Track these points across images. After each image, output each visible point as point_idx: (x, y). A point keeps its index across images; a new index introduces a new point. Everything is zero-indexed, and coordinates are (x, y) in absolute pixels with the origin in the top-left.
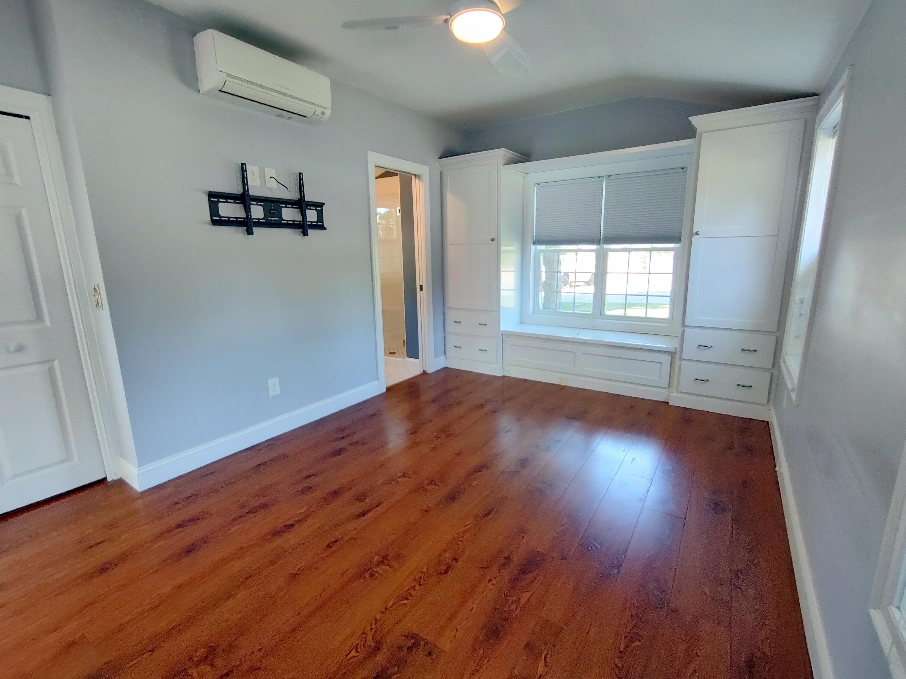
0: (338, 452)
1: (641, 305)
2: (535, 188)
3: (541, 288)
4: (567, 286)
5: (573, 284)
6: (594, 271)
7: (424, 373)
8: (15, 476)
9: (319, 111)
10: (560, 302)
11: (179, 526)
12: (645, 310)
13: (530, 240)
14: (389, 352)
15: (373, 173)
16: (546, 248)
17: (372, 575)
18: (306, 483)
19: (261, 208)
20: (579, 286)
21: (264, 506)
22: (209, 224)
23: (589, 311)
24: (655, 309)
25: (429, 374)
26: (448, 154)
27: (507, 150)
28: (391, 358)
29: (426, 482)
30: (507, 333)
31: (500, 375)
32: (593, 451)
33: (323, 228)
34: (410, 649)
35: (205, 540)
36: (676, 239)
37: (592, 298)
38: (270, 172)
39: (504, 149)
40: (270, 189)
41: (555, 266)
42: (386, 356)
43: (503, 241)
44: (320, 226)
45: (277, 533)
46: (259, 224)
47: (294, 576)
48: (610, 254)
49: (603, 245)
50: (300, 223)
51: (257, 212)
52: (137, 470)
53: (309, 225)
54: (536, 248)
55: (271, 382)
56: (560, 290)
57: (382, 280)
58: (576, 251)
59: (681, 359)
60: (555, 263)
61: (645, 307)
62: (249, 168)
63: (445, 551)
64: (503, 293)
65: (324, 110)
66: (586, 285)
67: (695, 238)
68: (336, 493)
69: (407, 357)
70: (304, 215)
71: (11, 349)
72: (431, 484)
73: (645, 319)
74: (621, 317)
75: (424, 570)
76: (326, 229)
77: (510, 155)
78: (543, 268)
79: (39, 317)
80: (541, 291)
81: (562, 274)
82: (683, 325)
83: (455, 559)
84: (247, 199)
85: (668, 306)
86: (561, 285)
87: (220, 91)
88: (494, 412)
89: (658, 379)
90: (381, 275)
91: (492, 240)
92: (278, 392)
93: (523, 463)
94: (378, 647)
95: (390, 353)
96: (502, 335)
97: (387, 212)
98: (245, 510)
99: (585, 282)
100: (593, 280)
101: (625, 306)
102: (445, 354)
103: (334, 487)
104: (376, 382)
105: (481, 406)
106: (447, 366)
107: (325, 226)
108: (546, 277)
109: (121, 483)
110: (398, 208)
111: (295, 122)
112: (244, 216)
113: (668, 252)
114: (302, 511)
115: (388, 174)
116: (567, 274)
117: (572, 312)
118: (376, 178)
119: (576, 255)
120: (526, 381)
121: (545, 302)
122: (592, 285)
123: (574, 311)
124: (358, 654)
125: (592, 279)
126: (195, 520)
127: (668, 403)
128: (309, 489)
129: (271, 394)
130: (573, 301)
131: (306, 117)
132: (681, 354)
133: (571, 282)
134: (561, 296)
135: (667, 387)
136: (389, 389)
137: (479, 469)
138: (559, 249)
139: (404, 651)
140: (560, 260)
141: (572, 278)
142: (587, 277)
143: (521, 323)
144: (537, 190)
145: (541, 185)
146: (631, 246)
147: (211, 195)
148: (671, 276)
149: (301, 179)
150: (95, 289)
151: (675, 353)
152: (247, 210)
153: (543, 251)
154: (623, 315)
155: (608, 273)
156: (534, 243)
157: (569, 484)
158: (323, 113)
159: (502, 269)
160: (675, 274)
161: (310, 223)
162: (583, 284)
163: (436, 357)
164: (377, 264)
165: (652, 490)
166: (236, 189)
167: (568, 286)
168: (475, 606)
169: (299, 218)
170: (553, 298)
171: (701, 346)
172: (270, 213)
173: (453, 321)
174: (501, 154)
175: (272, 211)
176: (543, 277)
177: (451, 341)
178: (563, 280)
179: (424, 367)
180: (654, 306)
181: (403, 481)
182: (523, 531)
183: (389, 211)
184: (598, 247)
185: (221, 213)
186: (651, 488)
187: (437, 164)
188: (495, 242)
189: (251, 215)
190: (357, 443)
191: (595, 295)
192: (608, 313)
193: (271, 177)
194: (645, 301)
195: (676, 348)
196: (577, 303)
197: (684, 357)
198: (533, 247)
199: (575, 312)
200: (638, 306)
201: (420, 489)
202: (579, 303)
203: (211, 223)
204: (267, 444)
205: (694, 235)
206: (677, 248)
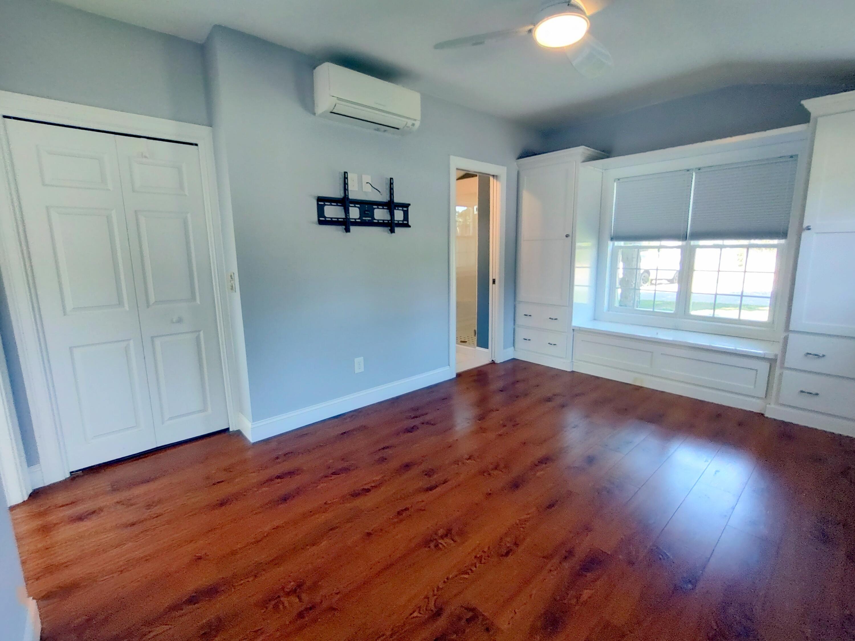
0: (411, 430)
1: (734, 306)
2: (615, 184)
3: (618, 285)
4: (647, 284)
5: (654, 282)
6: (678, 268)
7: (493, 363)
8: (171, 419)
9: (410, 122)
10: (639, 300)
11: (278, 477)
12: (738, 311)
13: (606, 235)
14: (460, 341)
15: (454, 175)
16: (624, 244)
17: (436, 546)
18: (380, 454)
19: (357, 210)
20: (661, 284)
21: (346, 470)
22: (317, 224)
23: (671, 310)
24: (750, 311)
25: (498, 364)
26: (526, 154)
27: (587, 148)
28: (462, 347)
29: (491, 467)
30: (578, 329)
31: (569, 370)
32: (669, 457)
33: (407, 226)
34: (469, 621)
35: (298, 492)
36: (782, 234)
37: (675, 297)
38: (367, 178)
39: (583, 147)
40: (366, 193)
41: (634, 263)
42: (458, 344)
43: (578, 235)
44: (405, 224)
45: (355, 495)
46: (355, 223)
47: (369, 534)
48: (698, 250)
49: (689, 241)
50: (388, 222)
51: (354, 213)
52: (252, 425)
53: (396, 223)
54: (613, 244)
55: (357, 360)
56: (639, 287)
57: (457, 274)
58: (659, 248)
59: (782, 367)
60: (635, 260)
61: (738, 308)
62: (350, 176)
63: (506, 534)
64: (576, 289)
65: (414, 122)
66: (669, 283)
67: (805, 235)
68: (407, 466)
69: (477, 346)
70: (392, 215)
71: (174, 320)
72: (496, 468)
73: (739, 322)
74: (709, 317)
75: (486, 549)
76: (410, 226)
77: (589, 153)
78: (621, 265)
79: (193, 297)
80: (618, 288)
81: (642, 271)
82: (787, 328)
83: (516, 544)
84: (347, 202)
85: (768, 308)
86: (640, 282)
87: (331, 112)
88: (563, 406)
89: (752, 387)
90: (457, 268)
91: (567, 236)
92: (362, 370)
93: (591, 460)
94: (438, 613)
95: (462, 342)
96: (573, 330)
97: (464, 211)
98: (331, 471)
99: (668, 280)
100: (677, 278)
101: (714, 306)
102: (514, 346)
103: (407, 460)
104: (447, 368)
105: (549, 400)
106: (515, 358)
107: (410, 224)
108: (624, 274)
109: (239, 433)
110: (476, 207)
111: (390, 134)
112: (344, 217)
113: (772, 249)
114: (377, 478)
115: (467, 175)
116: (647, 272)
117: (652, 310)
118: (457, 180)
119: (659, 251)
120: (597, 378)
121: (622, 300)
122: (676, 283)
123: (653, 309)
124: (419, 615)
125: (677, 276)
126: (291, 473)
127: (762, 414)
128: (383, 460)
129: (357, 371)
130: (653, 300)
131: (398, 129)
132: (783, 362)
133: (652, 280)
134: (640, 294)
135: (764, 397)
136: (459, 375)
137: (545, 460)
138: (639, 245)
139: (463, 622)
140: (640, 258)
141: (653, 276)
142: (671, 275)
143: (595, 319)
144: (617, 185)
145: (621, 180)
146: (723, 243)
147: (320, 199)
148: (773, 274)
149: (391, 184)
150: (231, 276)
151: (775, 360)
152: (347, 211)
153: (621, 247)
154: (711, 315)
155: (695, 270)
156: (612, 239)
157: (640, 488)
158: (413, 125)
159: (577, 264)
160: (778, 273)
161: (397, 222)
162: (666, 282)
163: (505, 348)
164: (454, 259)
165: (739, 507)
166: (338, 194)
167: (649, 283)
168: (534, 592)
169: (387, 217)
170: (631, 295)
171: (810, 354)
172: (365, 213)
173: (524, 314)
174: (581, 151)
175: (366, 212)
176: (620, 274)
177: (521, 334)
178: (642, 277)
179: (493, 357)
180: (750, 308)
181: (469, 463)
182: (588, 528)
183: (466, 210)
184: (684, 243)
185: (326, 215)
186: (738, 505)
187: (515, 164)
188: (570, 238)
189: (349, 216)
190: (428, 423)
191: (679, 293)
192: (693, 313)
193: (367, 183)
194: (739, 302)
195: (776, 355)
196: (658, 301)
197: (786, 365)
198: (610, 243)
199: (655, 310)
200: (731, 307)
201: (483, 472)
202: (661, 301)
203: (318, 222)
204: (352, 414)
205: (804, 230)
206: (782, 244)
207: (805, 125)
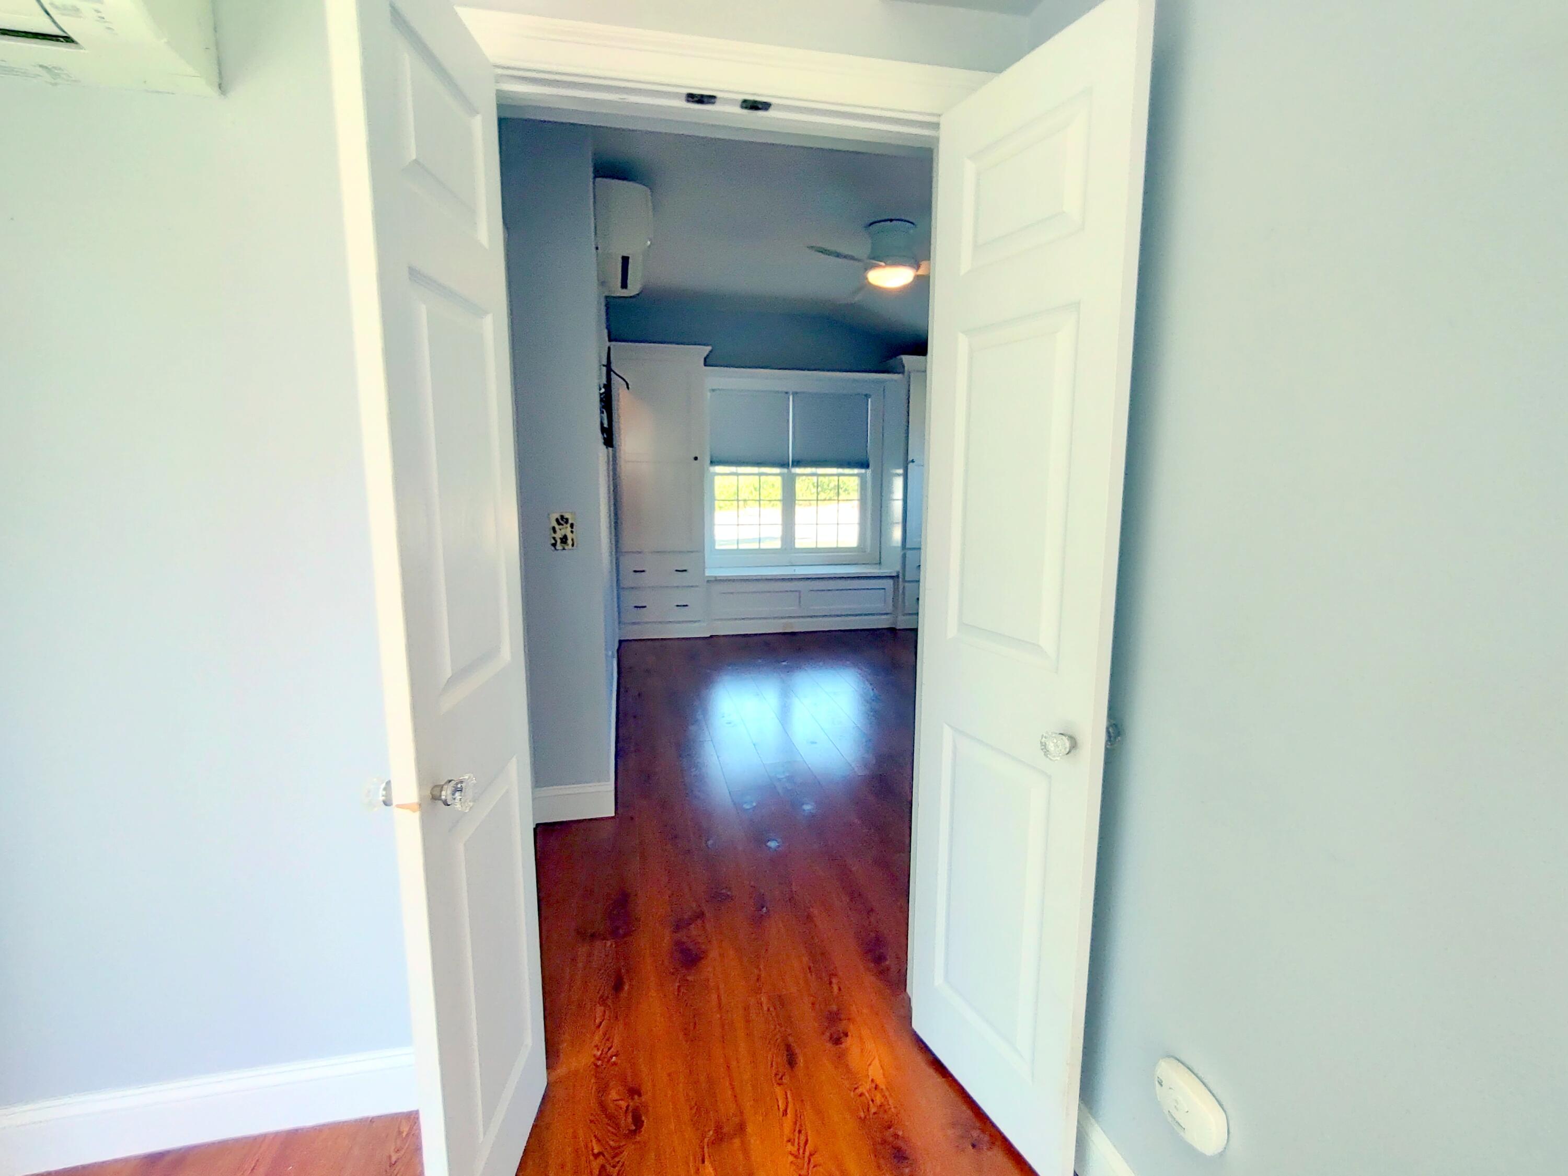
6: (781, 497)
23: (777, 545)
30: (713, 579)
36: (865, 465)
37: (780, 529)
39: (710, 347)
48: (798, 479)
49: (791, 469)
58: (760, 475)
59: (904, 581)
67: (911, 466)
82: (904, 548)
89: (883, 605)
91: (695, 459)
96: (708, 580)
106: (621, 639)
113: (853, 477)
117: (758, 548)
119: (760, 479)
127: (894, 628)
132: (904, 575)
135: (892, 611)
144: (711, 397)
145: (716, 392)
148: (857, 501)
151: (898, 576)
154: (815, 547)
173: (632, 570)
184: (785, 470)
188: (698, 462)
192: (798, 545)
195: (898, 573)
197: (907, 579)
199: (761, 548)
205: (910, 462)
206: (862, 474)
207: (900, 376)
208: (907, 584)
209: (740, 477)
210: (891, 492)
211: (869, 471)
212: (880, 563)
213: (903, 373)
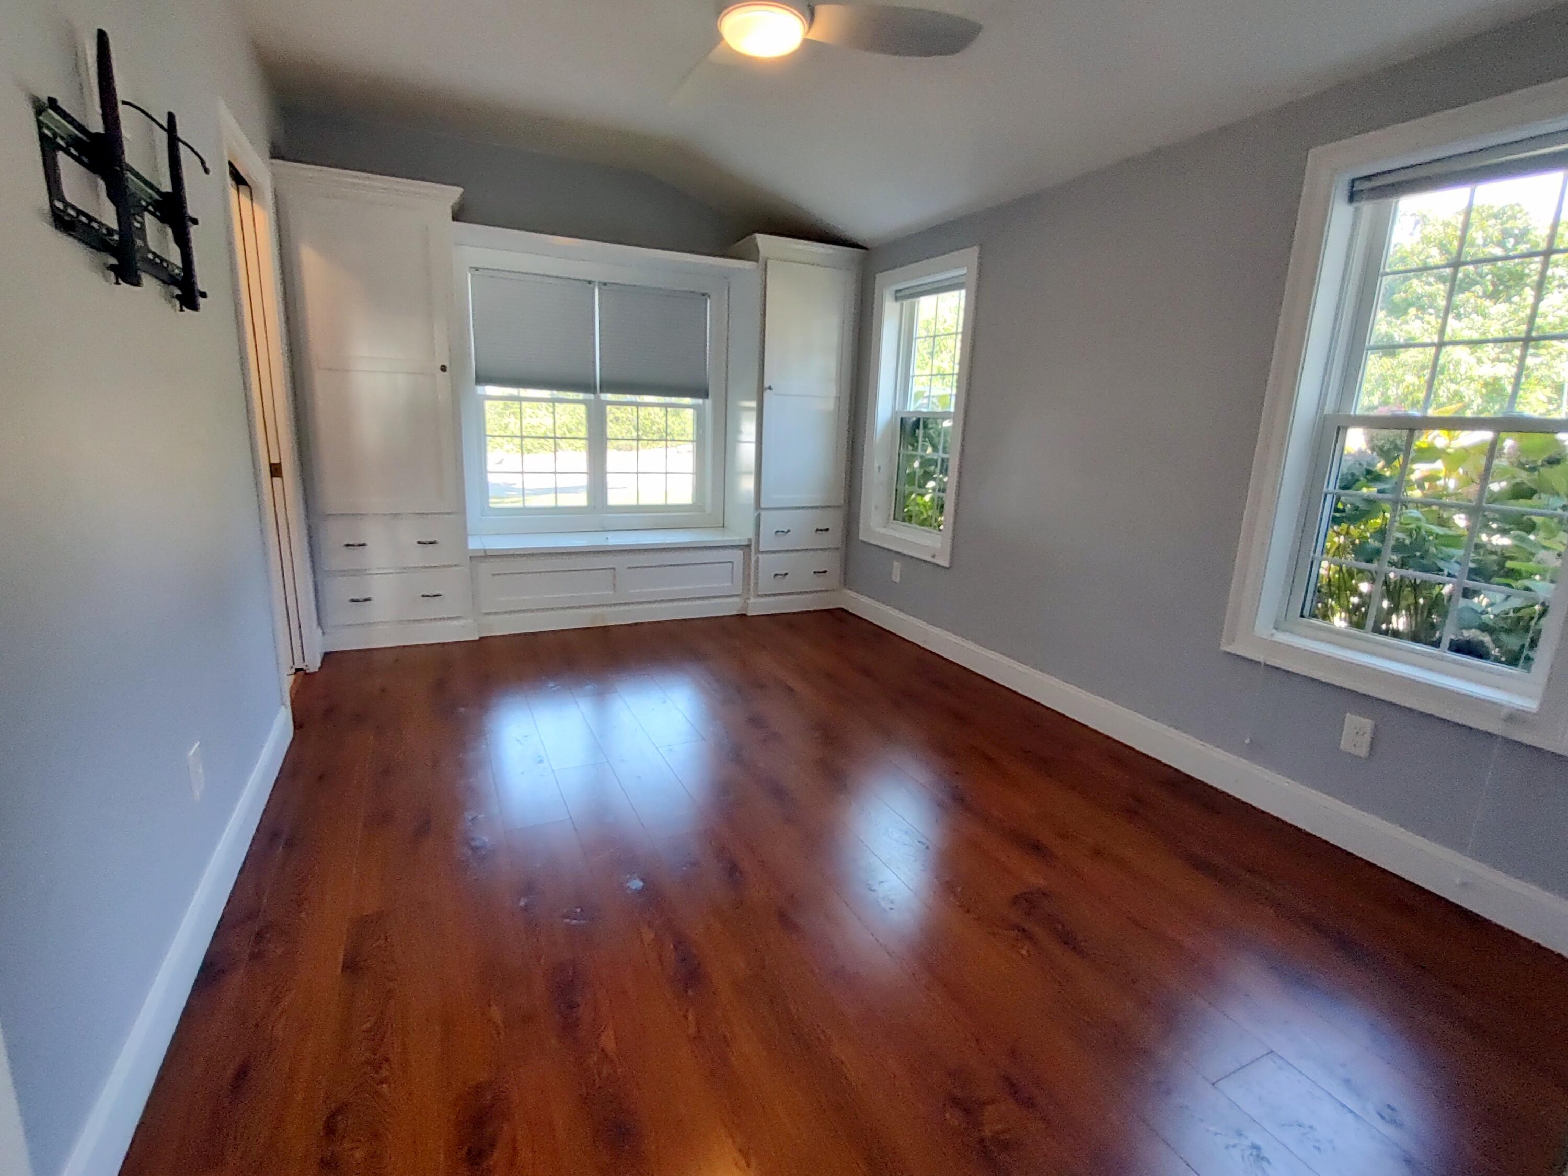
2: (470, 276)
7: (305, 674)
22: (49, 224)
23: (581, 500)
30: (483, 554)
36: (700, 392)
39: (461, 189)
48: (610, 407)
49: (599, 394)
54: (476, 391)
59: (758, 551)
70: (185, 243)
73: (667, 508)
82: (756, 506)
89: (729, 584)
91: (443, 369)
96: (472, 558)
117: (554, 504)
127: (745, 615)
132: (758, 542)
135: (742, 593)
144: (472, 279)
145: (481, 272)
146: (640, 398)
149: (173, 133)
151: (749, 545)
153: (487, 397)
156: (480, 382)
169: (166, 250)
173: (340, 541)
174: (455, 197)
179: (298, 661)
184: (591, 396)
188: (448, 374)
192: (613, 502)
195: (750, 540)
197: (761, 549)
198: (474, 389)
199: (559, 506)
205: (766, 389)
206: (699, 405)
207: (754, 263)
208: (760, 556)
209: (524, 404)
210: (738, 431)
211: (708, 403)
212: (723, 527)
213: (757, 261)
